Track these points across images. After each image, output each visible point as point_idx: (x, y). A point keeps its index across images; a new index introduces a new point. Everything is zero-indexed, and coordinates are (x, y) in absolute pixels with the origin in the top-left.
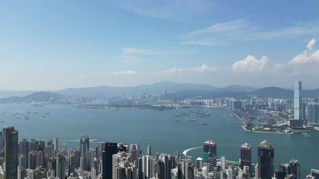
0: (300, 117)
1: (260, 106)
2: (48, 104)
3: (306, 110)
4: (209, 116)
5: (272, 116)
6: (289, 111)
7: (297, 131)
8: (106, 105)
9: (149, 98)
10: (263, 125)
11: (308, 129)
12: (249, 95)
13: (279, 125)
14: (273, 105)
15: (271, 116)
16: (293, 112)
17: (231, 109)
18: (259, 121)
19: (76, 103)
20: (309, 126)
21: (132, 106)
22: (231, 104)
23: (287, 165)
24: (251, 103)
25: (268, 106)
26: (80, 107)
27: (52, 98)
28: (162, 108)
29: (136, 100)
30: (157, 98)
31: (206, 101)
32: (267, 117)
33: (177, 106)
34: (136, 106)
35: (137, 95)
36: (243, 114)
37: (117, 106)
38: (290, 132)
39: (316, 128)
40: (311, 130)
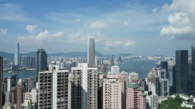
0: (18, 64)
7: (16, 71)
11: (23, 69)
13: (5, 70)
23: (9, 77)
38: (12, 72)
39: (27, 69)
40: (24, 70)
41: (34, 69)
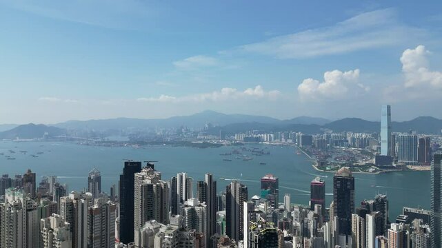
0: (389, 152)
1: (336, 142)
2: (41, 141)
3: (397, 146)
4: (268, 154)
5: (352, 154)
6: (375, 147)
7: (384, 170)
8: (126, 142)
9: (185, 134)
10: (340, 164)
11: (398, 167)
12: (322, 129)
13: (362, 163)
14: (353, 140)
15: (350, 153)
16: (380, 148)
17: (298, 145)
18: (335, 159)
19: (82, 140)
20: (400, 164)
21: (163, 143)
22: (298, 140)
23: (371, 202)
24: (324, 138)
25: (348, 141)
26: (88, 145)
27: (46, 133)
28: (205, 145)
29: (168, 136)
30: (198, 133)
31: (264, 136)
32: (346, 154)
33: (225, 142)
34: (167, 143)
35: (169, 129)
36: (314, 152)
37: (142, 143)
38: (376, 171)
39: (409, 167)
40: (403, 169)
41: (428, 168)
